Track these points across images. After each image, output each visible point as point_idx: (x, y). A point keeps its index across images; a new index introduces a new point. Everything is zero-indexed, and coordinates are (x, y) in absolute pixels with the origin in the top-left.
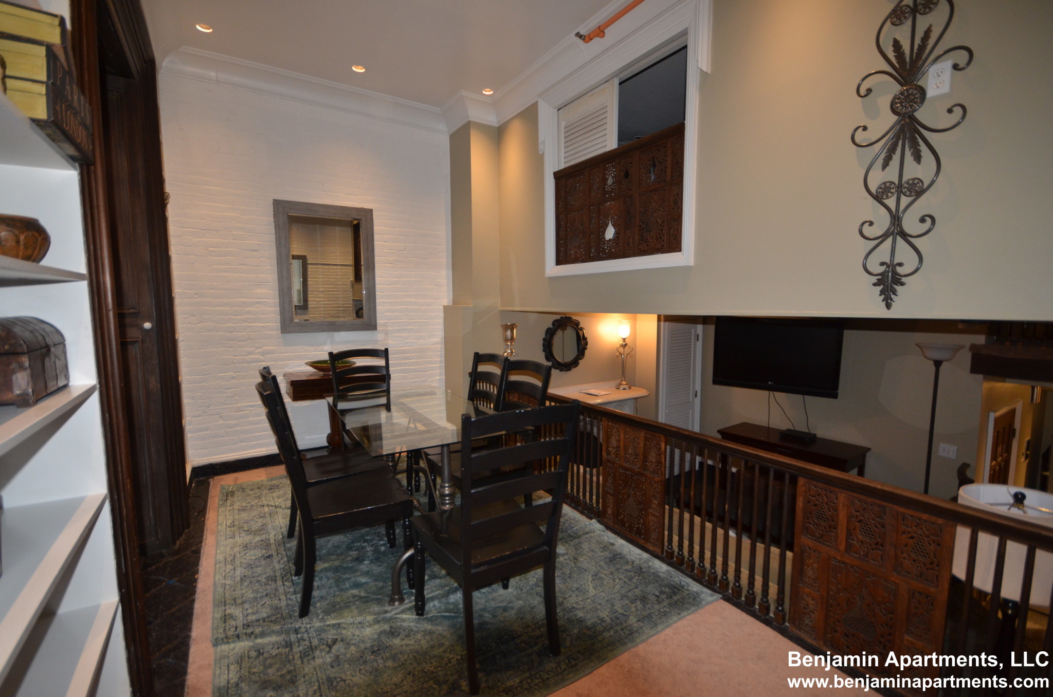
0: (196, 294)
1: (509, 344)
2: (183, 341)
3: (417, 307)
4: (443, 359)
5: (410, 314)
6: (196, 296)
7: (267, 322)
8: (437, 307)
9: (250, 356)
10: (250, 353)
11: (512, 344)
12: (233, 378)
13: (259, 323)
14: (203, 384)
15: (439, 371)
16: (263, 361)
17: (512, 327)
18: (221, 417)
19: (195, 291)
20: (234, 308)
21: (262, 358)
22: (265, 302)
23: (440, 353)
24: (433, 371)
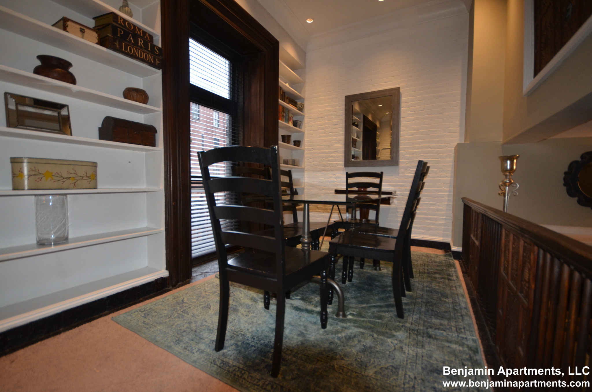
0: (312, 149)
1: (508, 174)
2: (306, 170)
3: (430, 150)
4: (452, 189)
5: (425, 155)
6: (312, 150)
7: (339, 162)
8: (448, 149)
9: (331, 179)
10: (331, 177)
11: (511, 175)
12: (323, 189)
13: (336, 162)
14: (312, 191)
15: (447, 198)
16: (336, 182)
17: (511, 159)
18: (317, 208)
19: (312, 147)
20: (326, 155)
21: (335, 180)
22: (339, 151)
23: (449, 184)
24: (442, 197)
